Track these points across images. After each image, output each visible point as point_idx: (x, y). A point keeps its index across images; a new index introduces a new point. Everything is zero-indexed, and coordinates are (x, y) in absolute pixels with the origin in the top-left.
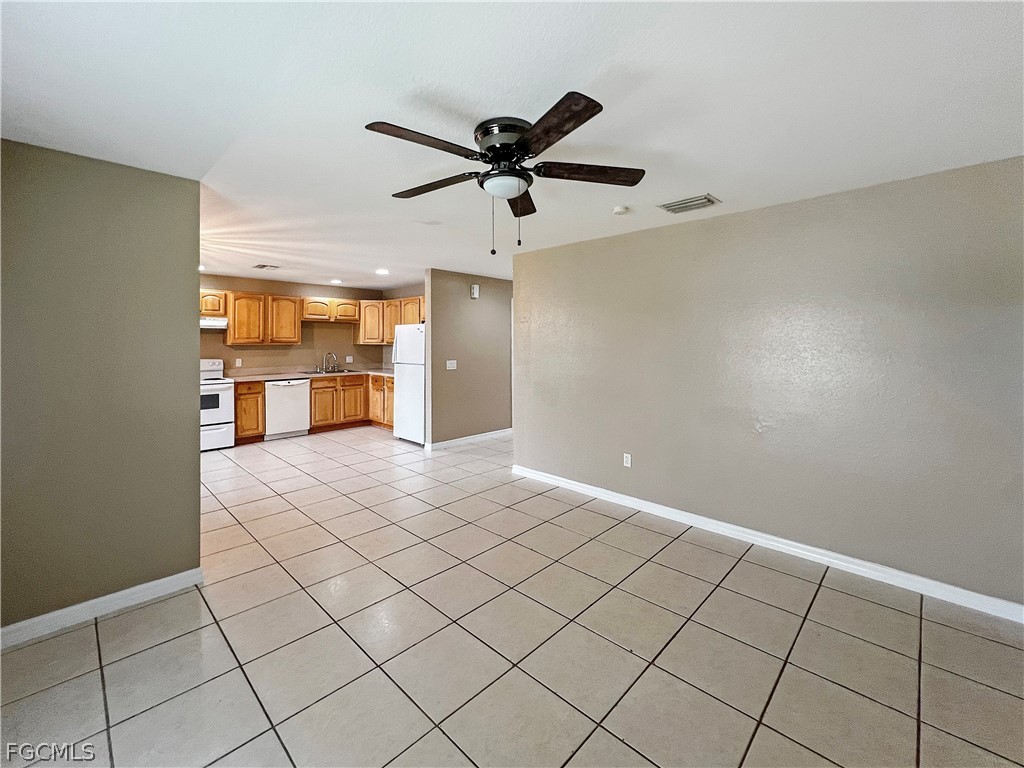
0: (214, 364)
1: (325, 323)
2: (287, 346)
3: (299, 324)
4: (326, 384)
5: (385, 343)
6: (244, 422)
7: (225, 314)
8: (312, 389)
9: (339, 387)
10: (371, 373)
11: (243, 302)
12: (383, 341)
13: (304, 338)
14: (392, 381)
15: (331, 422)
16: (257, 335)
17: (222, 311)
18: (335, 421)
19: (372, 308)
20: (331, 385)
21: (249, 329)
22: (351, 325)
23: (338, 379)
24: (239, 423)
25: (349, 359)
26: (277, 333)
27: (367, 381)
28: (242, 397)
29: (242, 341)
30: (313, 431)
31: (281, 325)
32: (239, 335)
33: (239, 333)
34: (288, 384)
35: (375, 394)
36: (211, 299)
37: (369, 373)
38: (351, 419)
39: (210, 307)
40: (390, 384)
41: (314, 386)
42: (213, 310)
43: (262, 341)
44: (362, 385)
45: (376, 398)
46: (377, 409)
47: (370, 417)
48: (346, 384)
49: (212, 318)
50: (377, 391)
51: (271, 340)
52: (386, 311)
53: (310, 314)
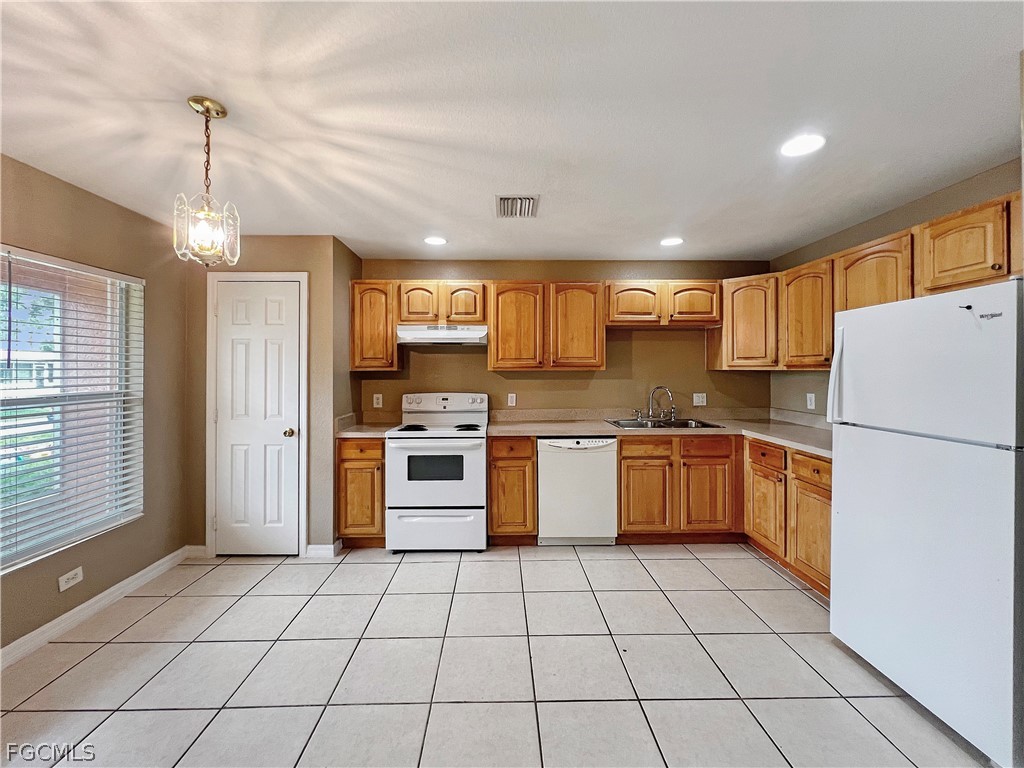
0: (474, 401)
1: (652, 330)
2: (583, 373)
3: (602, 334)
4: (649, 450)
5: (781, 367)
6: (502, 510)
7: (484, 319)
8: (621, 458)
9: (676, 458)
10: (749, 434)
11: (510, 296)
12: (776, 362)
13: (610, 357)
14: (823, 466)
15: (659, 528)
16: (532, 355)
17: (479, 315)
18: (667, 527)
19: (749, 292)
20: (660, 451)
21: (518, 343)
22: (702, 331)
23: (676, 441)
24: (495, 509)
25: (699, 399)
26: (563, 350)
27: (740, 448)
28: (500, 464)
29: (508, 364)
30: (625, 539)
31: (570, 335)
32: (504, 353)
33: (504, 350)
34: (575, 446)
35: (759, 482)
36: (463, 296)
37: (744, 432)
38: (697, 527)
39: (462, 309)
40: (805, 470)
41: (625, 453)
42: (467, 313)
43: (540, 363)
44: (727, 457)
45: (763, 493)
46: (766, 520)
47: (748, 529)
48: (693, 452)
49: (466, 327)
50: (766, 477)
51: (554, 362)
52: (785, 295)
53: (622, 313)
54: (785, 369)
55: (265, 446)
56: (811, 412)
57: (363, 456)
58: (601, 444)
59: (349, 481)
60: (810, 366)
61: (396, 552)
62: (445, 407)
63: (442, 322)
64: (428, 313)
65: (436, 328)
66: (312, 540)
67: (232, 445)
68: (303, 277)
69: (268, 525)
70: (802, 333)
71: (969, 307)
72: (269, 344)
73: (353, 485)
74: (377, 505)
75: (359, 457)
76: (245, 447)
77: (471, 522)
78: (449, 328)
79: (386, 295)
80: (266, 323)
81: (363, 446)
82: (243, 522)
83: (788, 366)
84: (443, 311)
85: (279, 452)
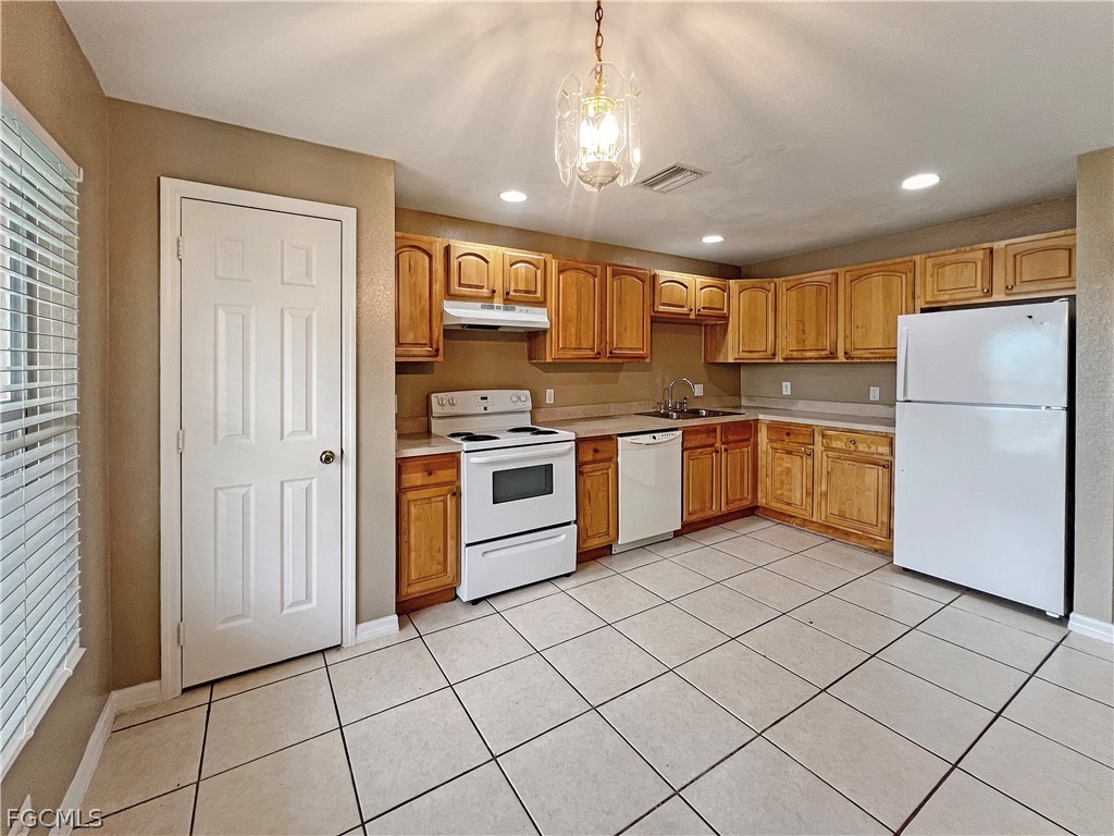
1: (683, 322)
3: (648, 323)
4: (703, 439)
5: (779, 360)
6: (588, 523)
7: (545, 300)
8: (684, 449)
9: (720, 445)
10: (765, 417)
11: (571, 277)
12: (773, 355)
14: (859, 437)
15: (709, 513)
16: (590, 345)
17: (539, 294)
18: (714, 511)
19: (753, 293)
21: (578, 330)
23: (718, 429)
24: (581, 522)
25: (698, 389)
26: (618, 339)
27: (757, 431)
28: (587, 469)
29: (569, 354)
31: (624, 325)
32: (565, 343)
33: (565, 337)
34: (653, 441)
35: (782, 459)
36: (523, 271)
37: (761, 417)
38: (735, 506)
39: (522, 287)
40: (839, 442)
41: (687, 445)
42: (526, 292)
43: (599, 353)
44: (748, 440)
45: (787, 468)
46: (790, 490)
47: (762, 501)
48: (731, 438)
49: (525, 308)
50: (789, 453)
51: (611, 353)
52: (785, 299)
53: (664, 304)
54: (781, 361)
55: (282, 483)
56: (787, 397)
57: (433, 479)
58: (672, 437)
59: (413, 518)
60: (811, 358)
61: (475, 602)
62: (485, 409)
63: (498, 301)
64: (482, 287)
65: (492, 308)
66: (362, 615)
67: (216, 490)
68: (349, 215)
69: (284, 612)
70: (804, 331)
71: (1030, 317)
72: (287, 316)
73: (418, 523)
74: (451, 543)
75: (425, 483)
76: (243, 491)
77: (563, 542)
78: (506, 309)
79: (430, 256)
80: (282, 283)
81: (430, 465)
82: (242, 616)
83: (784, 359)
84: (499, 287)
85: (308, 490)
